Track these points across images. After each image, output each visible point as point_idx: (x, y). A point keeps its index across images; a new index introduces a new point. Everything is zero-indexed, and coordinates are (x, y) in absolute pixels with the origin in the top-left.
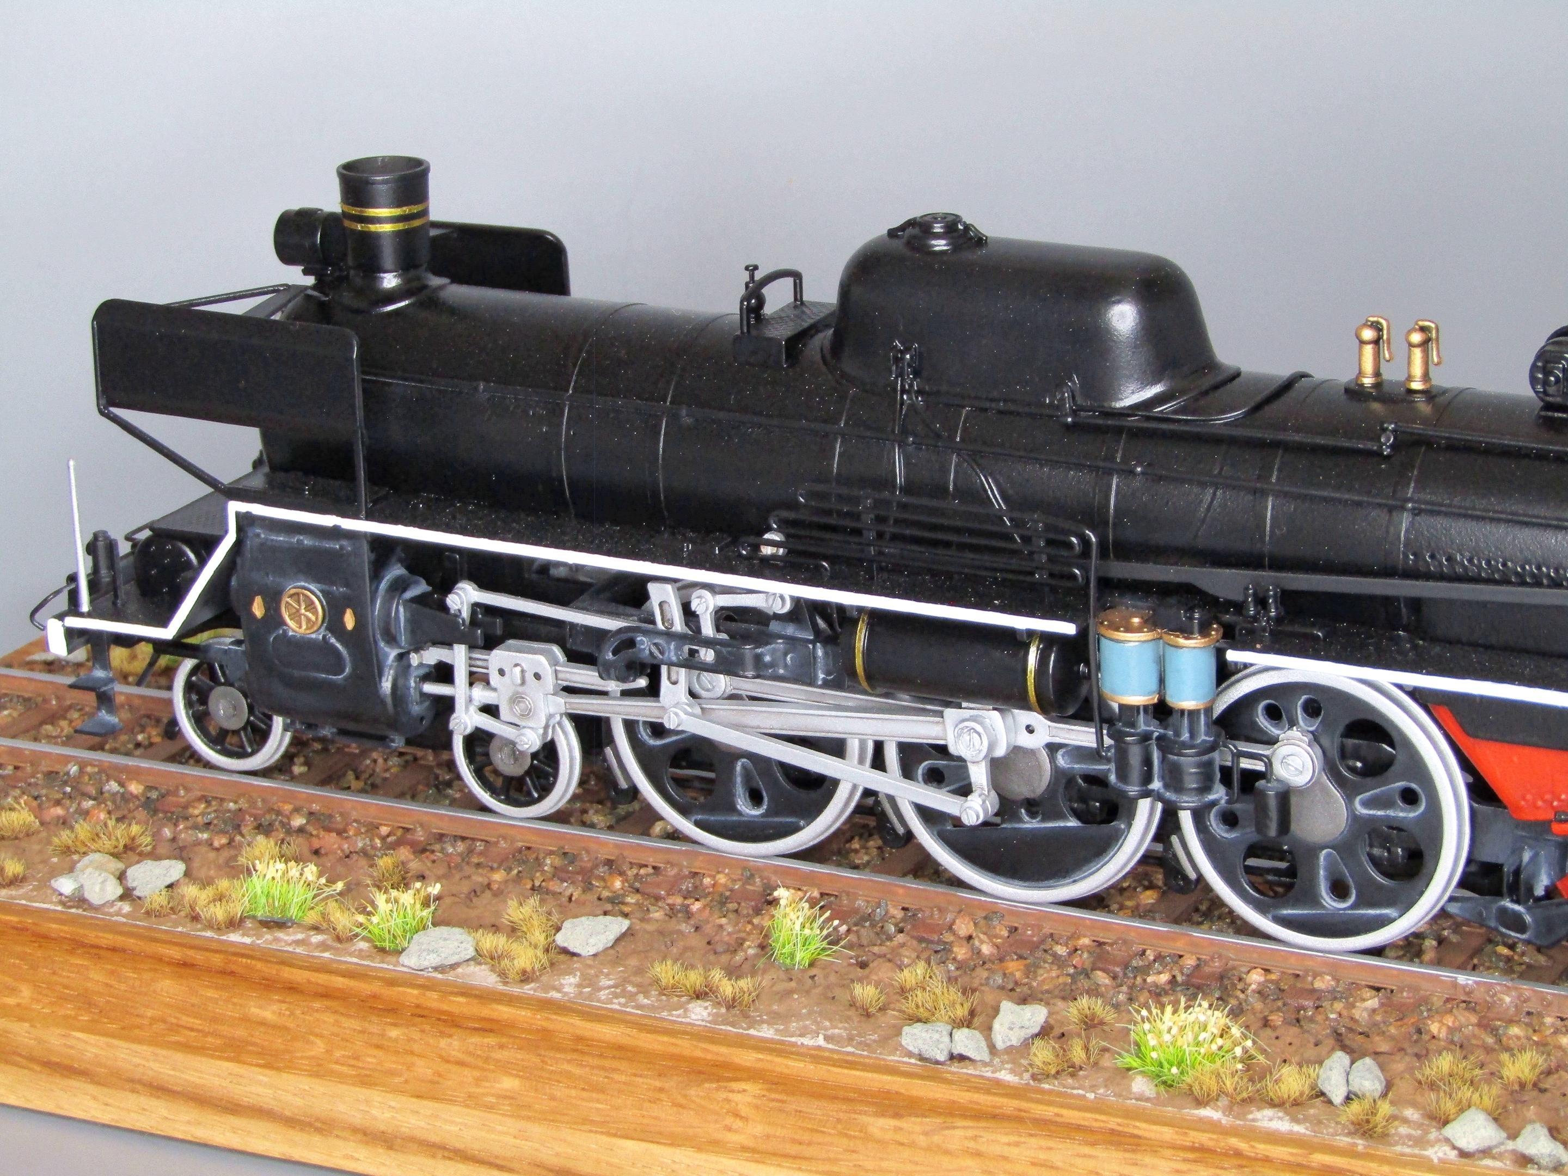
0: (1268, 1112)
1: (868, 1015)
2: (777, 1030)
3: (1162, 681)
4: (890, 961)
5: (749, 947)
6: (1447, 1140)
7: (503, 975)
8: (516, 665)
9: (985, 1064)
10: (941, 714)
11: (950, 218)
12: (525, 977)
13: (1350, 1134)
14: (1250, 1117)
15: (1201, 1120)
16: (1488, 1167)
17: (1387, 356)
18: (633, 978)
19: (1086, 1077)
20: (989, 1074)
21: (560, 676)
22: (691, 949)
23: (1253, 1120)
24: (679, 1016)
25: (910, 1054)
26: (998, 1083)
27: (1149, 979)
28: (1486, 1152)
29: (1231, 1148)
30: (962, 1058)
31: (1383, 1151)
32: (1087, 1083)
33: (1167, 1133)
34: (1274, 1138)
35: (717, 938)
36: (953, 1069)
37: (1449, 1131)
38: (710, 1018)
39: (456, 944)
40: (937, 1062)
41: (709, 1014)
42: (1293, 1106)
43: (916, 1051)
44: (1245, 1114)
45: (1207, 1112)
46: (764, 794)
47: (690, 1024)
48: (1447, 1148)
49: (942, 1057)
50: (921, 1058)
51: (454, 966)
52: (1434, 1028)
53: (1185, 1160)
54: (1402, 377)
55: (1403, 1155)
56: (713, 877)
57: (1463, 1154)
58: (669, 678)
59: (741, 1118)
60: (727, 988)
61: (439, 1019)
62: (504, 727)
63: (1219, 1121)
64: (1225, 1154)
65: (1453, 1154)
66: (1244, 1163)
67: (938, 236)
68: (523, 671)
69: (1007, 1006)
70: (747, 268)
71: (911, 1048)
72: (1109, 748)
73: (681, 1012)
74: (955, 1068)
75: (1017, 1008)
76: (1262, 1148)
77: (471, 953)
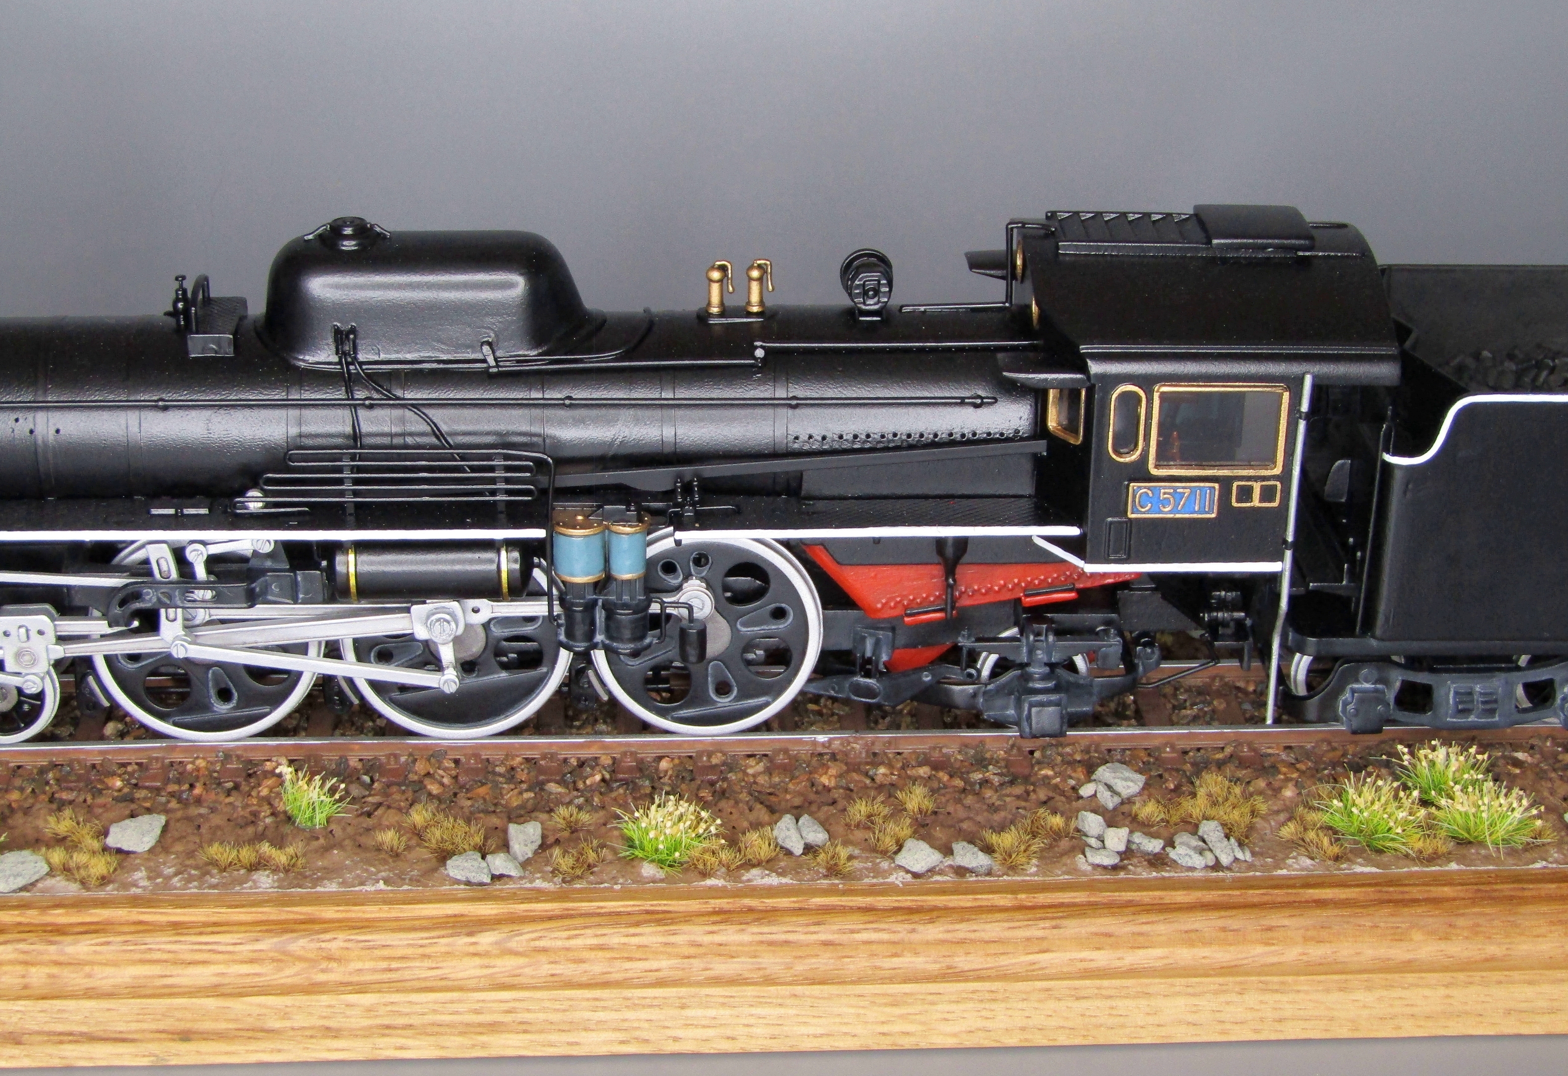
0: (755, 872)
1: (397, 855)
2: (339, 883)
3: (607, 560)
4: (389, 807)
5: (265, 817)
6: (900, 867)
7: (83, 883)
8: (20, 627)
9: (521, 878)
10: (408, 610)
11: (358, 222)
12: (104, 881)
13: (826, 877)
14: (744, 878)
15: (710, 888)
16: (937, 882)
17: (731, 289)
18: (188, 862)
19: (601, 872)
20: (528, 885)
21: (58, 629)
22: (218, 827)
23: (749, 880)
24: (251, 888)
25: (458, 882)
26: (539, 890)
27: (588, 782)
28: (931, 871)
29: (745, 907)
30: (500, 877)
31: (857, 885)
32: (605, 877)
33: (694, 905)
34: (771, 892)
35: (235, 815)
36: (498, 887)
37: (901, 859)
38: (276, 884)
39: (33, 864)
40: (481, 884)
41: (274, 881)
42: (769, 864)
43: (464, 879)
44: (739, 877)
45: (710, 882)
46: (234, 691)
47: (262, 893)
48: (902, 874)
49: (487, 880)
50: (468, 883)
51: (33, 884)
52: (825, 780)
53: (714, 923)
54: (742, 303)
55: (874, 885)
56: (193, 763)
57: (916, 875)
58: (167, 618)
59: (335, 960)
60: (281, 857)
61: (45, 931)
62: (9, 677)
63: (725, 887)
64: (741, 912)
65: (909, 876)
66: (761, 916)
67: (348, 237)
68: (27, 631)
69: (513, 828)
70: (177, 279)
71: (459, 877)
72: (558, 616)
73: (250, 884)
74: (498, 886)
75: (521, 827)
76: (771, 902)
77: (46, 869)
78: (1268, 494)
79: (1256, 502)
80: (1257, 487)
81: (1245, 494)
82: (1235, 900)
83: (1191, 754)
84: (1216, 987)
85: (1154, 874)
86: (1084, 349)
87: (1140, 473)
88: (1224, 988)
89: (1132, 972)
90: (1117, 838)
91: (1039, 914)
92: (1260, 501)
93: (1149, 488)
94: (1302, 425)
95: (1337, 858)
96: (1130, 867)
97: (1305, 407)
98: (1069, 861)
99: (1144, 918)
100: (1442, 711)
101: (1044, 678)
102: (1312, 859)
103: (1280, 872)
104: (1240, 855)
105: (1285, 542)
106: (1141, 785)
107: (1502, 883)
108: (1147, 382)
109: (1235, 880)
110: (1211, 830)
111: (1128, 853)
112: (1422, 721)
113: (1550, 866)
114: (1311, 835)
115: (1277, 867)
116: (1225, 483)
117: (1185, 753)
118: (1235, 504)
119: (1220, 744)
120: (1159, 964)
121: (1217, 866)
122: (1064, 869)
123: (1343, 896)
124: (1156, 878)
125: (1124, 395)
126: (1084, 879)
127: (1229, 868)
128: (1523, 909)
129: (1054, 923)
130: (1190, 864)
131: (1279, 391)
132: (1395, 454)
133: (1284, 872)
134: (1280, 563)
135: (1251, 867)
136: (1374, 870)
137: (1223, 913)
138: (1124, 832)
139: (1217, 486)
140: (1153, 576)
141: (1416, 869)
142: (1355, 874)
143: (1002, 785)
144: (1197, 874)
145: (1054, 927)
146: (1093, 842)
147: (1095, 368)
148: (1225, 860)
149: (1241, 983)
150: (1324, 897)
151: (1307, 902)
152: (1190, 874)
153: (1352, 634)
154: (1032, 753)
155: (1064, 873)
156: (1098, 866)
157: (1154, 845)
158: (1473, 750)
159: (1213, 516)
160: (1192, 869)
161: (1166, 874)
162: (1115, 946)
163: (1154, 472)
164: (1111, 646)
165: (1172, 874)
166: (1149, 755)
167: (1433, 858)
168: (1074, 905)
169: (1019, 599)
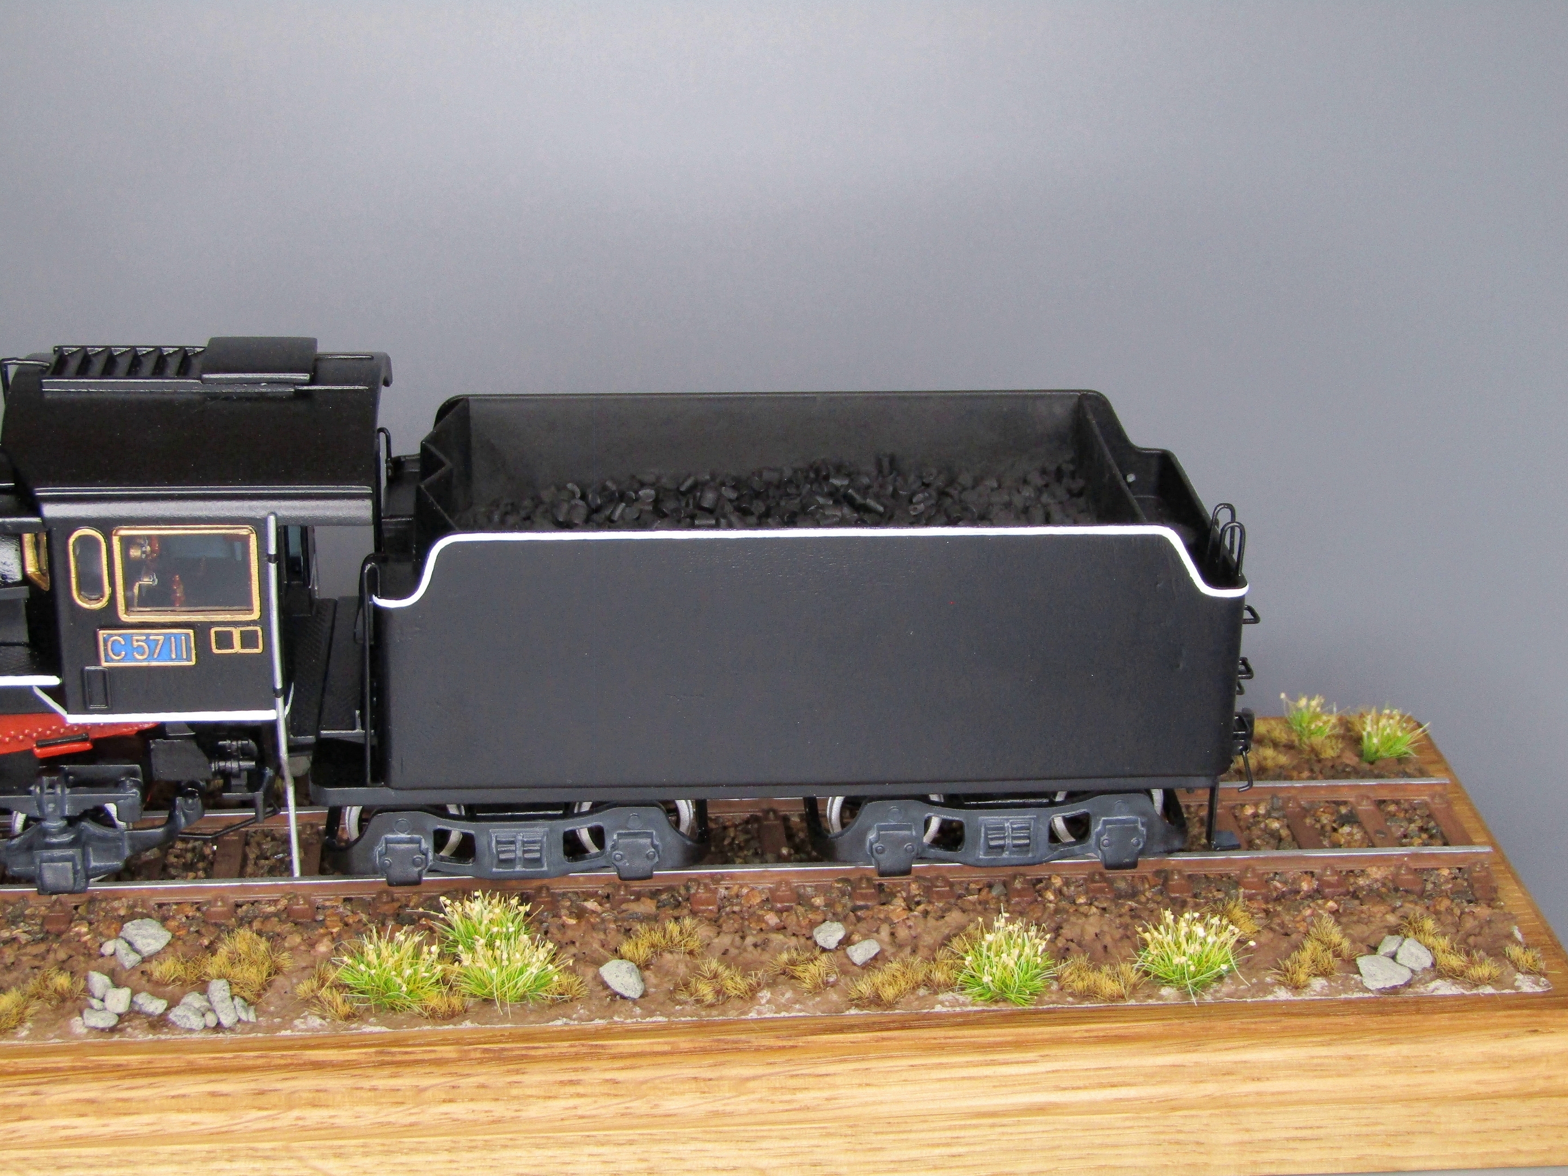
78: (248, 639)
79: (237, 648)
80: (236, 633)
81: (225, 640)
82: (227, 1063)
83: (244, 908)
84: (204, 1154)
85: (151, 1036)
86: (41, 492)
87: (109, 619)
88: (212, 1155)
89: (117, 1139)
90: (119, 1000)
91: (16, 1080)
92: (243, 647)
93: (120, 635)
94: (273, 567)
95: (348, 1017)
96: (129, 1030)
97: (272, 550)
98: (64, 1024)
99: (128, 1083)
100: (486, 860)
101: (63, 831)
102: (324, 1018)
103: (283, 1033)
104: (244, 1017)
105: (275, 690)
106: (164, 942)
107: (513, 1042)
108: (106, 526)
109: (232, 1041)
110: (219, 989)
111: (132, 1014)
112: (465, 873)
113: (572, 1022)
114: (324, 993)
115: (280, 1027)
116: (201, 630)
117: (238, 906)
118: (216, 651)
119: (276, 896)
120: (146, 1130)
121: (219, 1027)
122: (58, 1032)
123: (341, 1058)
124: (151, 1041)
125: (83, 540)
126: (75, 1043)
127: (231, 1029)
128: (529, 1067)
129: (33, 1088)
130: (188, 1026)
131: (244, 532)
132: (383, 596)
133: (288, 1032)
134: (273, 711)
135: (255, 1027)
136: (384, 1029)
137: (213, 1077)
138: (125, 993)
139: (191, 632)
140: (192, 725)
141: (429, 1027)
142: (365, 1034)
143: (28, 943)
144: (195, 1036)
145: (34, 1094)
146: (95, 1003)
147: (50, 511)
148: (227, 1021)
149: (229, 1150)
150: (321, 1058)
151: (305, 1064)
152: (187, 1036)
153: (363, 784)
154: (76, 908)
155: (55, 1037)
156: (95, 1028)
157: (156, 1006)
158: (514, 902)
159: (193, 663)
160: (191, 1030)
161: (163, 1037)
162: (100, 1114)
163: (124, 618)
164: (128, 797)
165: (169, 1036)
166: (198, 909)
167: (452, 1015)
168: (58, 1070)
169: (31, 751)
